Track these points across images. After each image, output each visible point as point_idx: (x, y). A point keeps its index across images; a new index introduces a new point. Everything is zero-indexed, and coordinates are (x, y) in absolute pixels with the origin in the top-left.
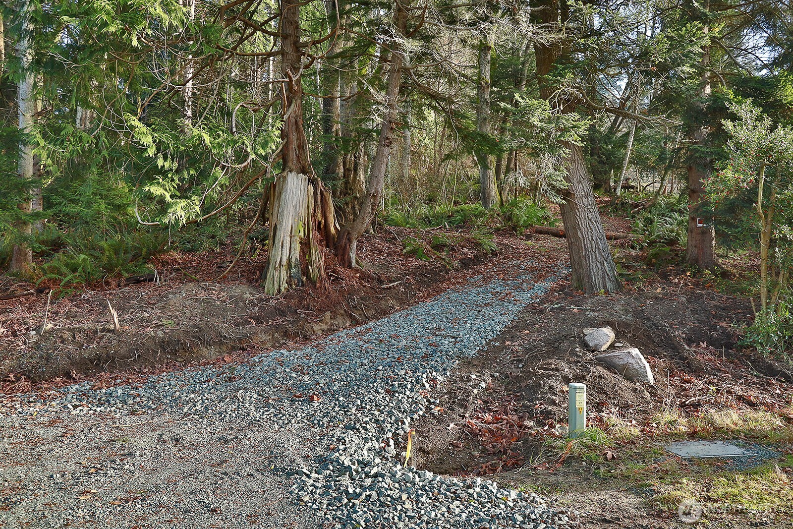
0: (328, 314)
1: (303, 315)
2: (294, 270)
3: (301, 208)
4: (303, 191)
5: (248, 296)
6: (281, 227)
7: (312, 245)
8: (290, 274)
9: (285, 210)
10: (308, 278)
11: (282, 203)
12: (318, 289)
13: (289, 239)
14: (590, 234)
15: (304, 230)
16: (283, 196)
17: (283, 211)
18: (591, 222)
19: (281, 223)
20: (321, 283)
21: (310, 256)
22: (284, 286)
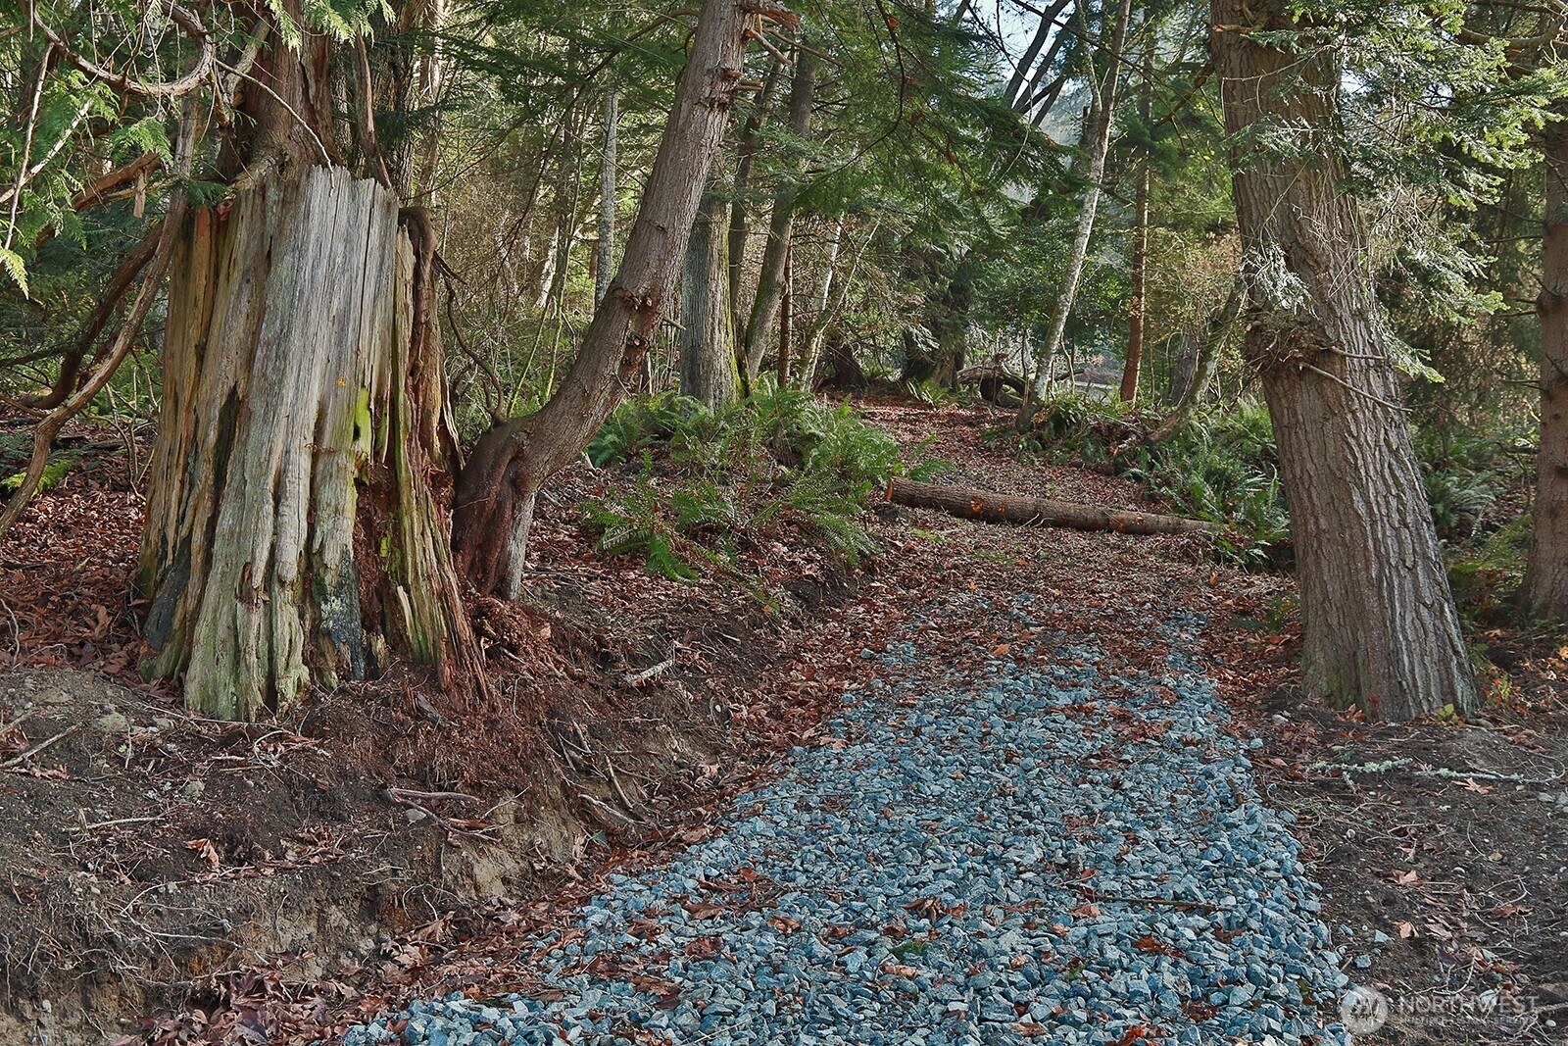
0: (508, 803)
1: (417, 814)
2: (336, 605)
3: (366, 332)
4: (375, 255)
5: (114, 721)
6: (272, 408)
7: (409, 497)
8: (317, 620)
9: (296, 335)
10: (397, 642)
11: (277, 300)
12: (447, 691)
13: (304, 462)
14: (1394, 503)
15: (376, 430)
16: (284, 267)
17: (284, 336)
18: (1400, 461)
19: (272, 393)
20: (459, 664)
21: (398, 544)
22: (294, 676)
